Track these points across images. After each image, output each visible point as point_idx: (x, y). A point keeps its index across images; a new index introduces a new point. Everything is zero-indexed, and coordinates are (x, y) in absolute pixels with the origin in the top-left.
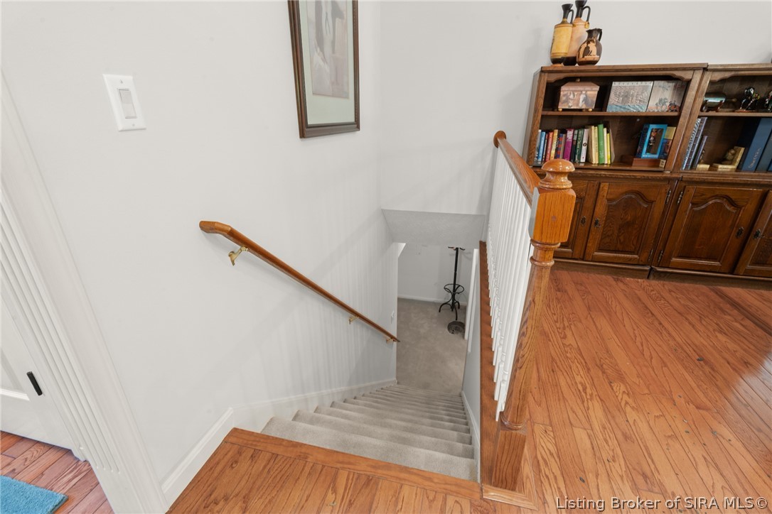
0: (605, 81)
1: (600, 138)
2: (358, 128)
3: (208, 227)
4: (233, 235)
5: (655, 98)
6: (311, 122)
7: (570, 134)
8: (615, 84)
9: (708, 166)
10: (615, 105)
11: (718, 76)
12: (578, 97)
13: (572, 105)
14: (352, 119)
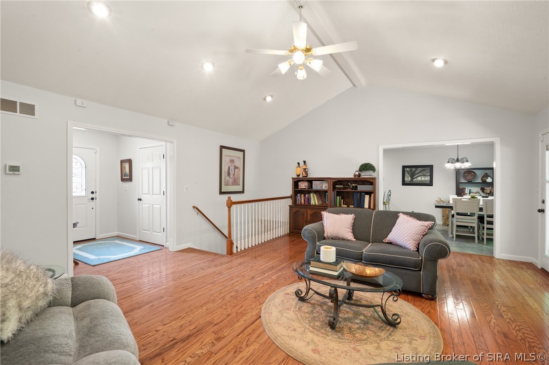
0: (310, 181)
1: (314, 197)
2: (244, 193)
3: (194, 207)
4: (197, 209)
5: (325, 186)
6: (222, 191)
7: (307, 195)
8: (313, 182)
9: (346, 206)
10: (314, 187)
11: (334, 181)
12: (303, 185)
13: (302, 187)
14: (242, 190)
